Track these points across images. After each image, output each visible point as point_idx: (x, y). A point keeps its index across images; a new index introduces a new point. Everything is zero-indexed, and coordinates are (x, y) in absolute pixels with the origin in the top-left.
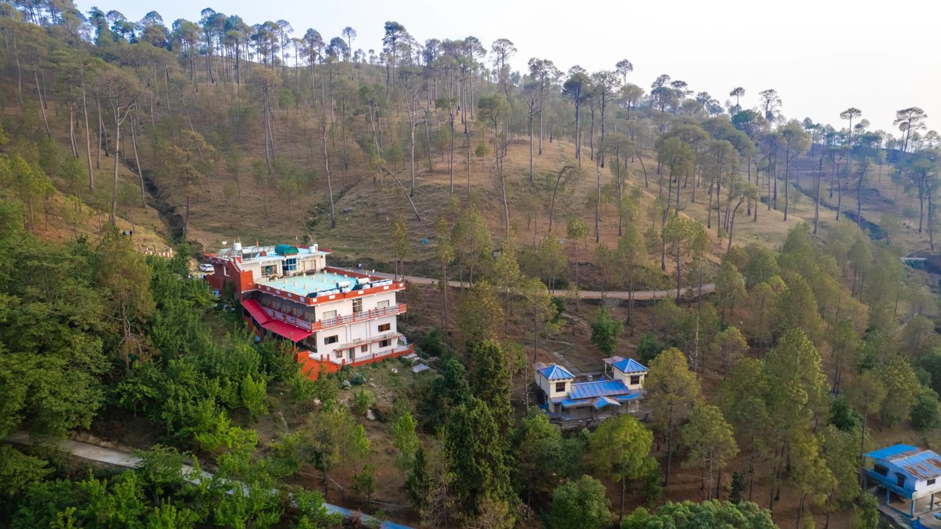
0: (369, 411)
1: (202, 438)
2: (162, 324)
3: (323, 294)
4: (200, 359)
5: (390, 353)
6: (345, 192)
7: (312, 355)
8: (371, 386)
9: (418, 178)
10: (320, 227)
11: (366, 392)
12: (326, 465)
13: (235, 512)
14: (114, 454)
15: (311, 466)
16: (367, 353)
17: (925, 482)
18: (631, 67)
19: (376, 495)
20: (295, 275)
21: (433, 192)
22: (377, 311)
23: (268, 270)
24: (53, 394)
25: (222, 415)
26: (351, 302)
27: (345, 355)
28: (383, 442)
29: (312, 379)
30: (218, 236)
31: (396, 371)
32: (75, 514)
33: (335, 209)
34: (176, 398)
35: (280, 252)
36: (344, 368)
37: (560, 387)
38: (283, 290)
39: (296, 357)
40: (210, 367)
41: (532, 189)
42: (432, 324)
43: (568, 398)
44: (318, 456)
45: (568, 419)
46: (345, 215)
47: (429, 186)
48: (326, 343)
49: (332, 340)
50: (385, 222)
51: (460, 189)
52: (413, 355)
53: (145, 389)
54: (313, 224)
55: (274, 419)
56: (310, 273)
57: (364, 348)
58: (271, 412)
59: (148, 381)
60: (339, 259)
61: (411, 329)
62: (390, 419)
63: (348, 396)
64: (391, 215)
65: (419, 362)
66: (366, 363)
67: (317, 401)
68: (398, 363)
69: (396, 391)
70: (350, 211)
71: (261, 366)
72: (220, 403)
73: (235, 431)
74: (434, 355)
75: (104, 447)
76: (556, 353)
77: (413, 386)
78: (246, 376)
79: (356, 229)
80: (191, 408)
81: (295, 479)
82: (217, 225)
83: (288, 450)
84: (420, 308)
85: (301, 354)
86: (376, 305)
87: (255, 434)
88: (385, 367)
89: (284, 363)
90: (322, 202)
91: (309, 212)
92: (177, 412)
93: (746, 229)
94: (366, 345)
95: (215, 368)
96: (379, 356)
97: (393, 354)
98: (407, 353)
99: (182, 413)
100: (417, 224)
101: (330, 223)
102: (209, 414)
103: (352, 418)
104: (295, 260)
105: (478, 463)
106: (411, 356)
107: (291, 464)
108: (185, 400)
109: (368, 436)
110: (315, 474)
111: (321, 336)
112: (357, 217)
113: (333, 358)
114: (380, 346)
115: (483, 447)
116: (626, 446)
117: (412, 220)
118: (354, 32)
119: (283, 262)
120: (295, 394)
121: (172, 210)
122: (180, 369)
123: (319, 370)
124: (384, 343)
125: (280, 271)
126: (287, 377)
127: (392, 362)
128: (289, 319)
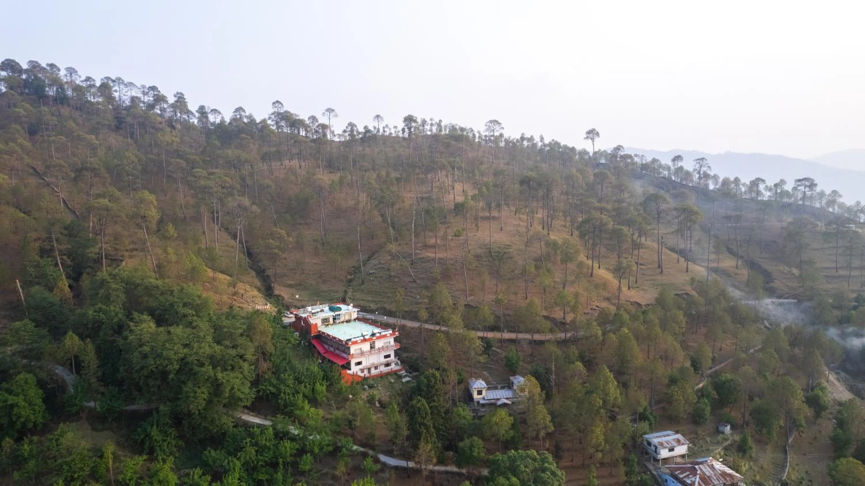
0: (377, 402)
1: (297, 412)
2: (275, 355)
3: (354, 340)
4: (294, 373)
5: (390, 370)
6: (372, 256)
7: (349, 372)
8: (378, 389)
9: (417, 251)
10: (354, 283)
11: (375, 392)
12: (354, 426)
13: (314, 445)
14: (256, 418)
15: (347, 427)
16: (378, 371)
17: (667, 450)
18: (598, 134)
19: (377, 442)
20: (339, 323)
21: (425, 262)
22: (383, 348)
23: (325, 321)
24: (238, 390)
25: (306, 402)
26: (369, 344)
27: (366, 372)
28: (383, 418)
29: (348, 384)
30: (293, 290)
31: (393, 381)
32: (250, 441)
33: (364, 271)
34: (285, 393)
35: (332, 309)
36: (365, 379)
37: (480, 393)
38: (334, 336)
39: (340, 374)
40: (299, 378)
41: (490, 259)
42: (417, 352)
43: (484, 398)
44: (350, 422)
45: (483, 410)
46: (370, 276)
47: (423, 258)
48: (356, 365)
49: (359, 363)
50: (395, 282)
51: (442, 261)
52: (403, 372)
53: (271, 388)
54: (350, 281)
55: (330, 405)
56: (348, 321)
57: (376, 368)
58: (328, 401)
59: (271, 384)
60: (366, 307)
61: (405, 355)
62: (387, 406)
63: (366, 394)
64: (398, 277)
65: (406, 376)
66: (377, 376)
67: (351, 396)
68: (395, 376)
69: (392, 392)
70: (374, 273)
71: (323, 377)
72: (305, 396)
73: (313, 410)
74: (416, 372)
75: (252, 415)
76: (485, 373)
77: (401, 390)
78: (316, 382)
79: (376, 286)
80: (292, 398)
81: (339, 433)
82: (292, 282)
83: (337, 419)
84: (410, 342)
85: (343, 372)
86: (383, 344)
87: (321, 412)
88: (387, 378)
89: (334, 376)
90: (356, 265)
91: (348, 272)
92: (285, 400)
93: (652, 280)
94: (377, 367)
95: (301, 378)
96: (384, 372)
97: (392, 371)
98: (400, 370)
99: (288, 400)
100: (414, 285)
101: (361, 282)
102: (300, 401)
103: (368, 405)
104: (339, 315)
105: (420, 427)
106: (401, 372)
107: (338, 425)
108: (289, 394)
109: (376, 415)
110: (349, 431)
111: (353, 362)
112: (377, 277)
113: (360, 374)
114: (385, 367)
115: (422, 420)
116: (497, 424)
117: (411, 282)
118: (382, 118)
119: (333, 316)
120: (340, 392)
121: (264, 271)
122: (285, 379)
123: (352, 380)
124: (387, 365)
125: (331, 321)
126: (336, 383)
127: (392, 376)
128: (337, 352)
